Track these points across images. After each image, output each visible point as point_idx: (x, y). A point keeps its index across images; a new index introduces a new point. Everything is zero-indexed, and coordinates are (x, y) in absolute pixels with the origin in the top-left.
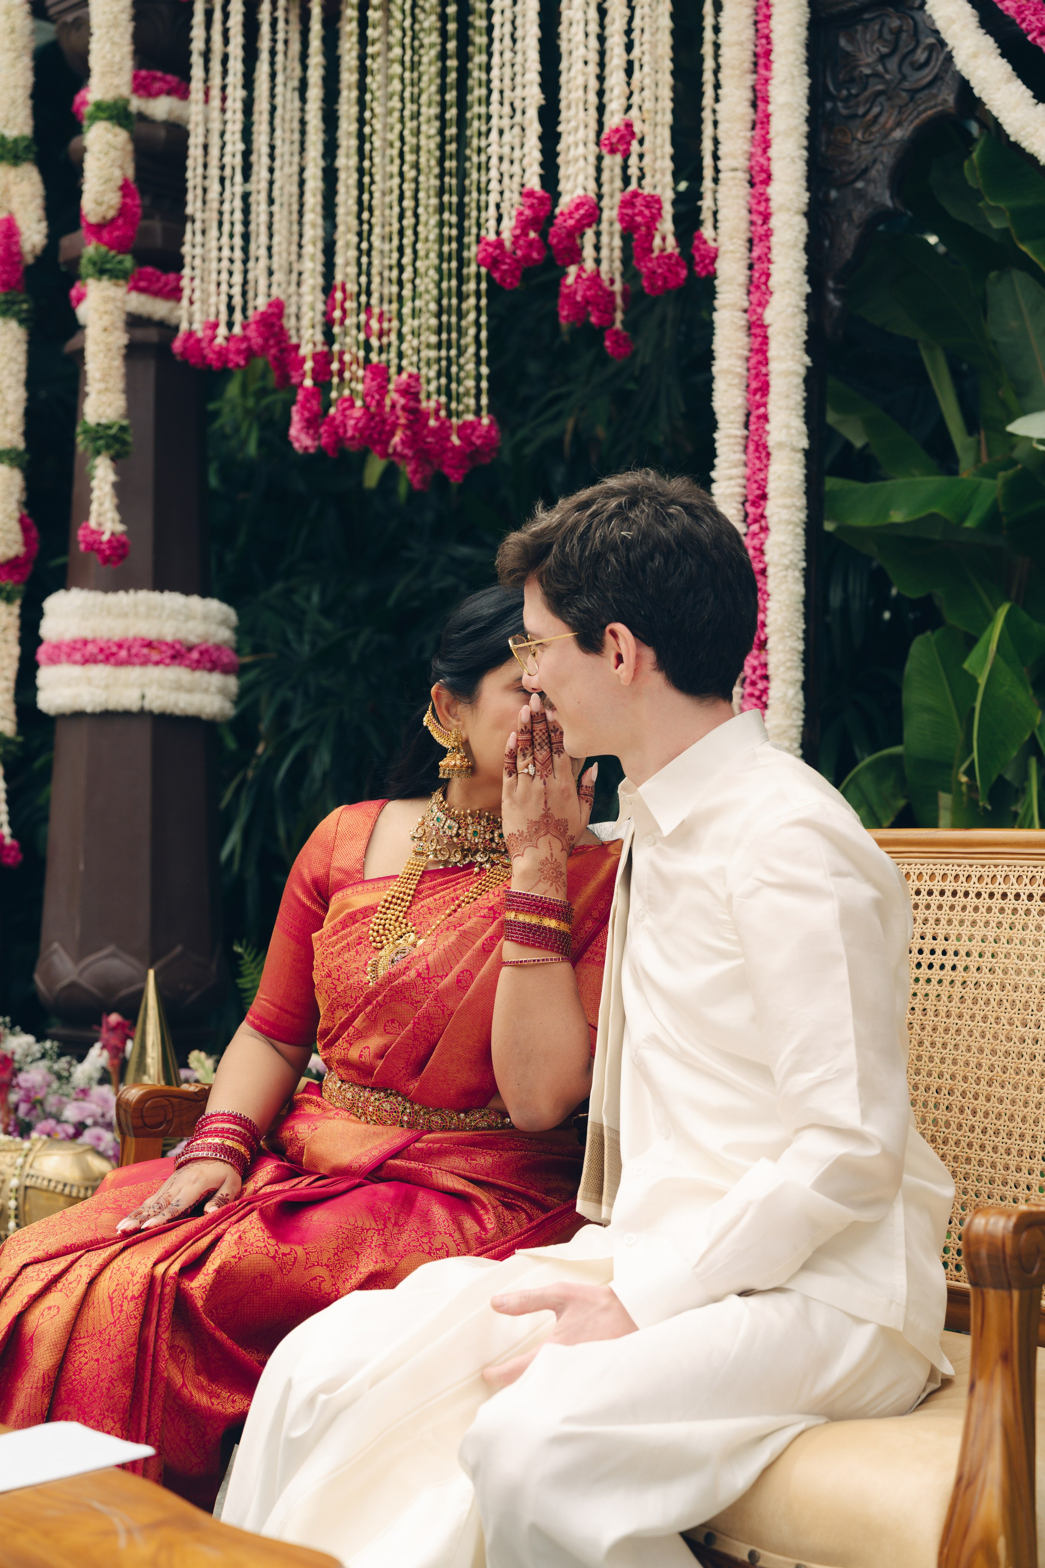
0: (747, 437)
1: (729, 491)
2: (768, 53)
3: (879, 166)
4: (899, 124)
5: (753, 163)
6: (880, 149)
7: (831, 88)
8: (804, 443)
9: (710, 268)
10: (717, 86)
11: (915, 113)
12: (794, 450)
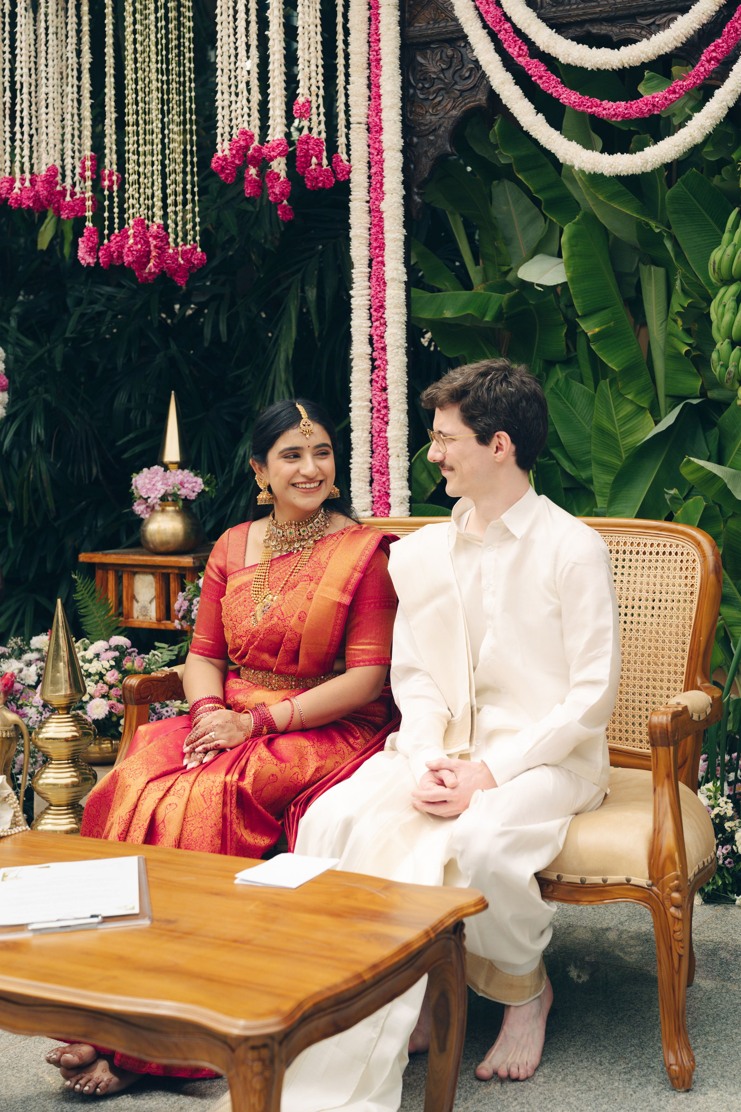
0: (370, 272)
1: (362, 303)
2: (378, 60)
3: (443, 129)
4: (454, 108)
5: (370, 120)
6: (443, 120)
7: (412, 82)
8: (405, 278)
9: (346, 176)
10: (347, 75)
11: (463, 103)
12: (400, 282)
